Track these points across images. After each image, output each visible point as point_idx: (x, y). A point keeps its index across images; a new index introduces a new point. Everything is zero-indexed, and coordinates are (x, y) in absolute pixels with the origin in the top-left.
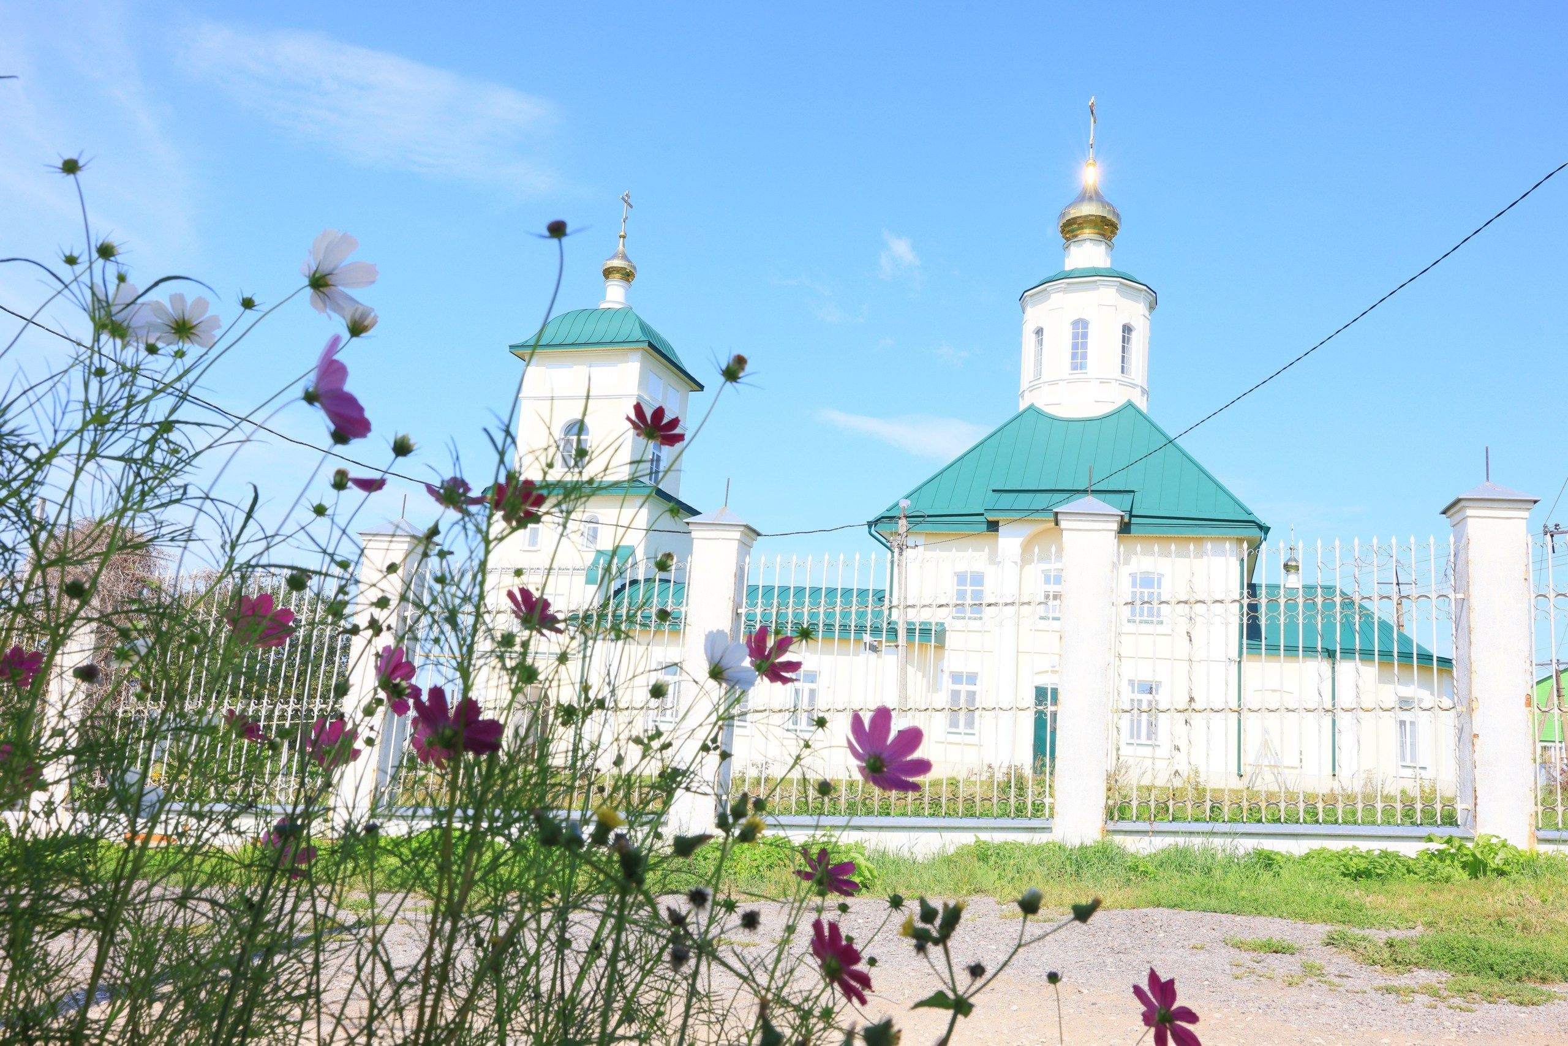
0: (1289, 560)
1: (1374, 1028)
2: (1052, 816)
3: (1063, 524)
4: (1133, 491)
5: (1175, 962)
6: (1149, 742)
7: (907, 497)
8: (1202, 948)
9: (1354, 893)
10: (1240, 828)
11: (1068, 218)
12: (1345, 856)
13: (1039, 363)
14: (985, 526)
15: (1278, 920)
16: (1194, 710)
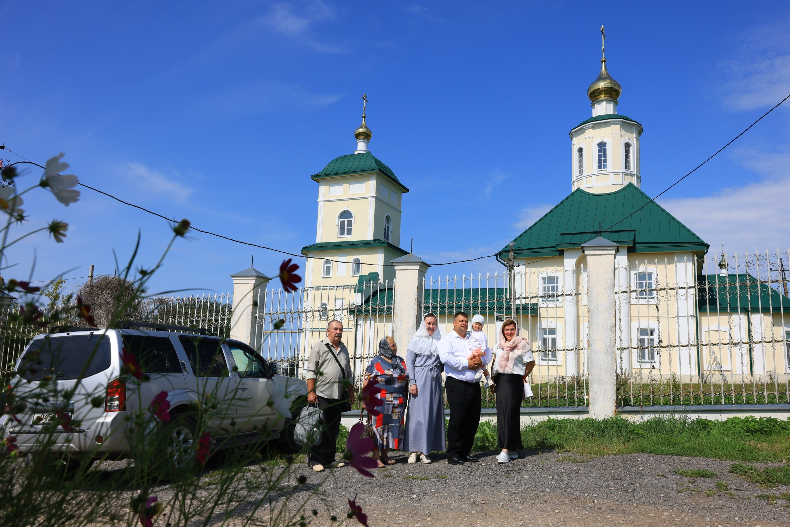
0: (722, 261)
1: (753, 519)
2: (588, 405)
3: (587, 253)
4: (635, 230)
5: (647, 484)
6: (649, 361)
7: (514, 241)
8: (662, 476)
9: (751, 442)
10: (689, 408)
11: (592, 90)
12: (746, 422)
13: (580, 167)
14: (558, 253)
15: (706, 459)
16: (662, 347)
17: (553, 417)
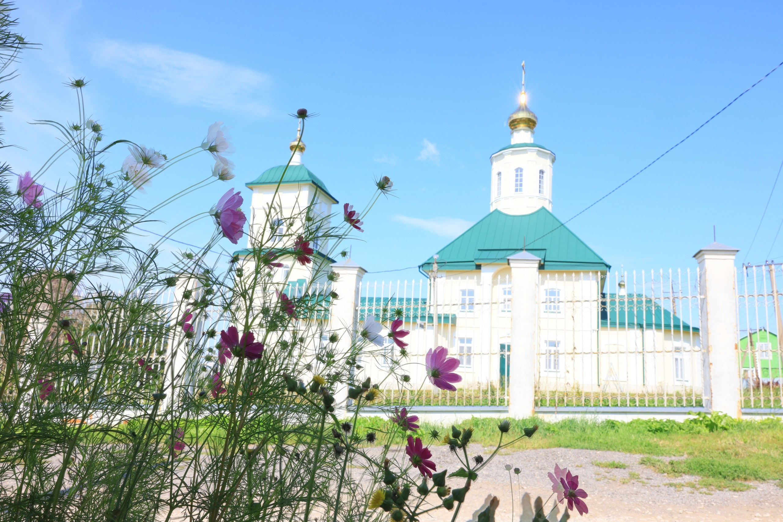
0: (621, 281)
1: (664, 503)
2: (508, 405)
3: (512, 264)
4: (545, 249)
6: (555, 370)
7: (437, 253)
8: (581, 466)
9: (654, 439)
10: (599, 409)
11: (512, 119)
12: (649, 422)
13: (499, 189)
14: (475, 267)
15: (618, 453)
16: (576, 353)
17: (477, 415)
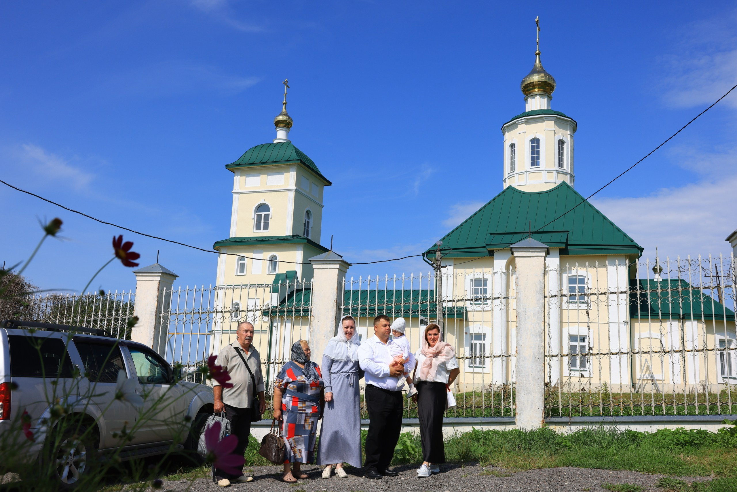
2: (515, 415)
3: (516, 254)
4: (567, 231)
6: (581, 369)
7: (442, 240)
8: (589, 490)
9: (681, 456)
10: (618, 419)
11: (526, 83)
12: (677, 434)
13: (512, 163)
14: (487, 253)
15: (634, 472)
16: (591, 354)
17: (478, 428)
